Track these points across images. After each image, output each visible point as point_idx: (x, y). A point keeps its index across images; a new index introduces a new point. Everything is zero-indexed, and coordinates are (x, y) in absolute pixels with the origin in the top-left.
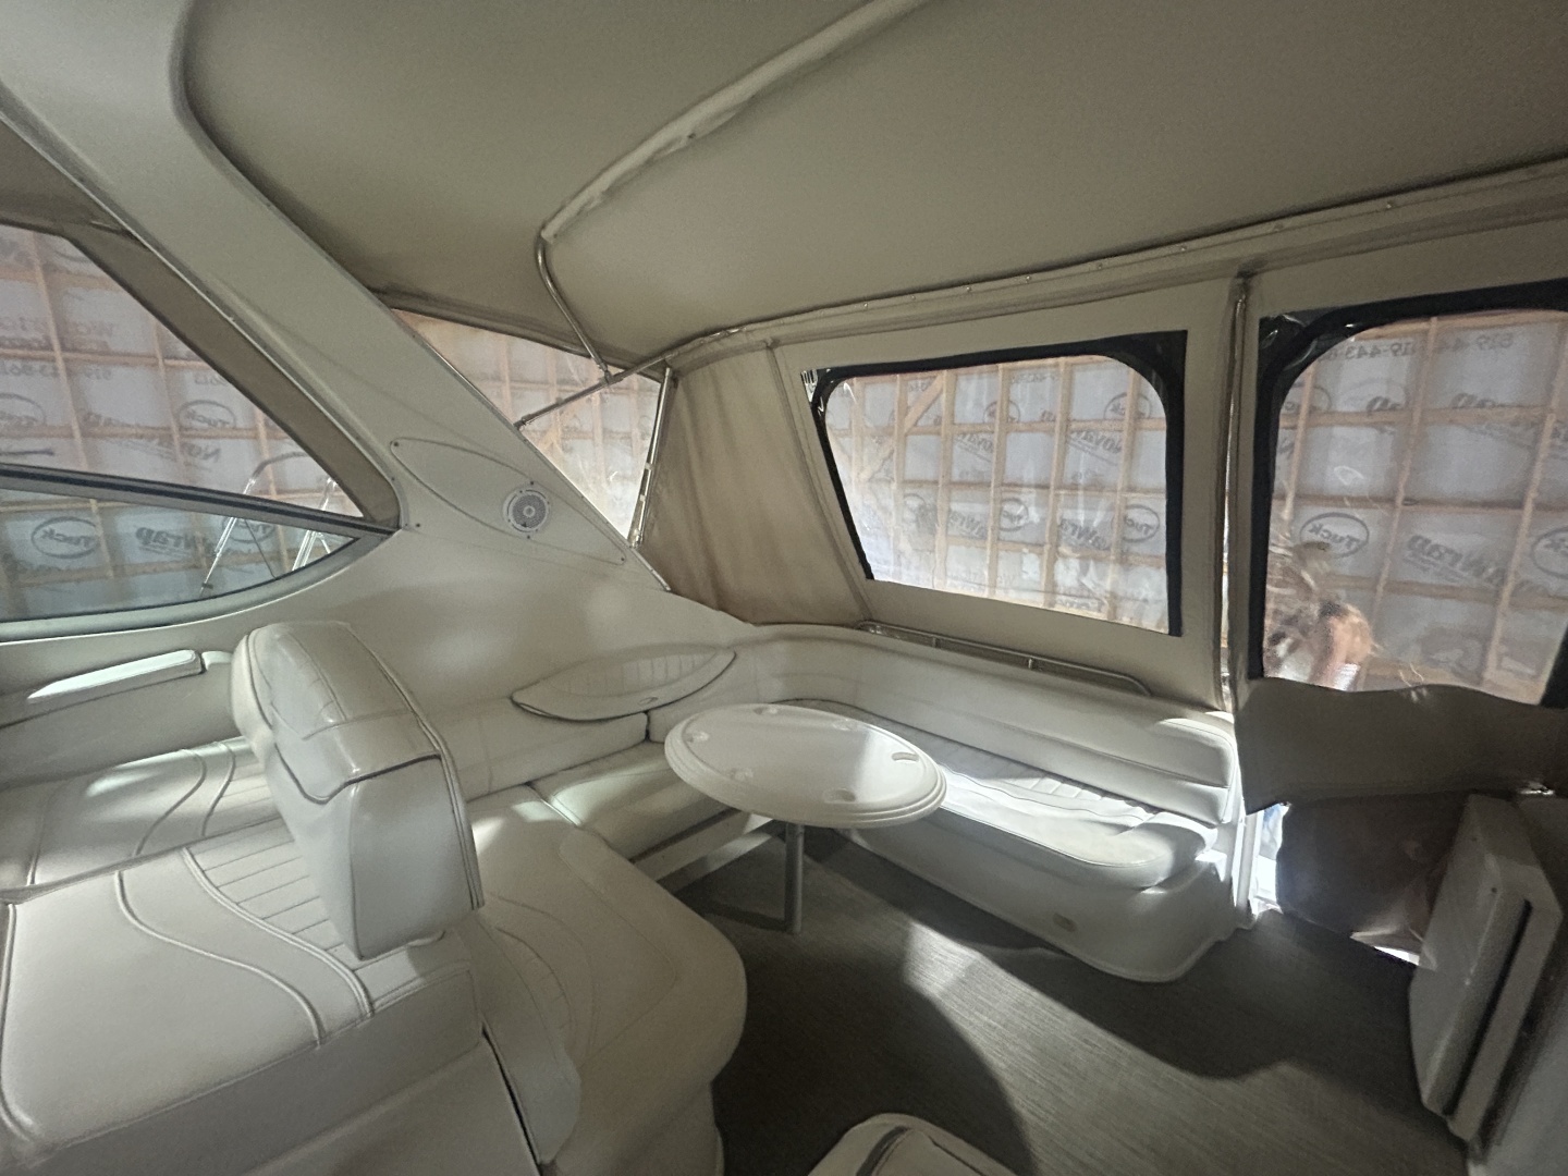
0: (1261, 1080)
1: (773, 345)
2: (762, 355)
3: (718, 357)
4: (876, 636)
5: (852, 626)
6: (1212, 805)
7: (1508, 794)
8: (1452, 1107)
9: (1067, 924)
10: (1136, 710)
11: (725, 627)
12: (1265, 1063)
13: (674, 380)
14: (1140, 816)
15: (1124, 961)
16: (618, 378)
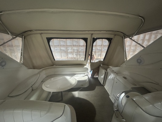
0: (96, 88)
1: (41, 34)
2: (39, 35)
3: (31, 34)
4: (54, 66)
5: (52, 66)
6: (88, 72)
7: (100, 66)
8: (103, 84)
9: (82, 85)
10: (81, 67)
11: (36, 71)
12: (95, 88)
13: (24, 38)
14: (84, 75)
15: (86, 86)
16: (15, 38)
